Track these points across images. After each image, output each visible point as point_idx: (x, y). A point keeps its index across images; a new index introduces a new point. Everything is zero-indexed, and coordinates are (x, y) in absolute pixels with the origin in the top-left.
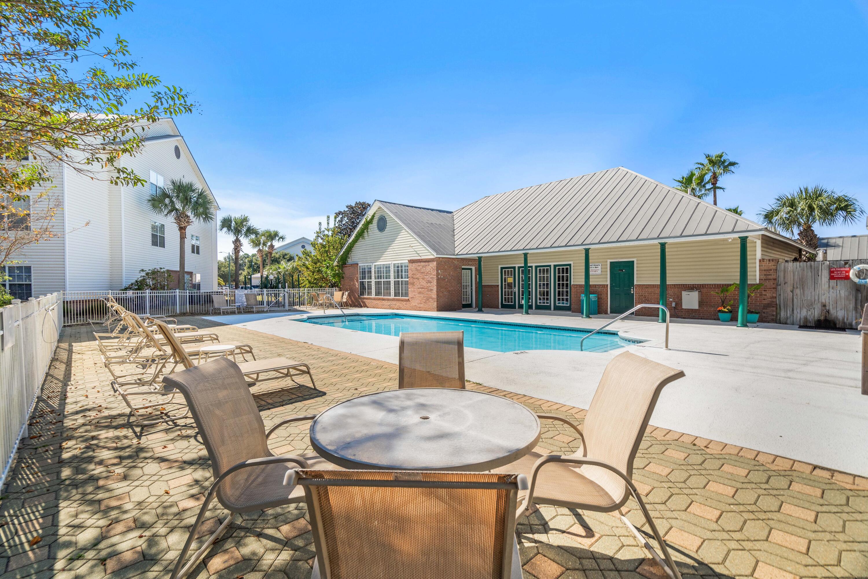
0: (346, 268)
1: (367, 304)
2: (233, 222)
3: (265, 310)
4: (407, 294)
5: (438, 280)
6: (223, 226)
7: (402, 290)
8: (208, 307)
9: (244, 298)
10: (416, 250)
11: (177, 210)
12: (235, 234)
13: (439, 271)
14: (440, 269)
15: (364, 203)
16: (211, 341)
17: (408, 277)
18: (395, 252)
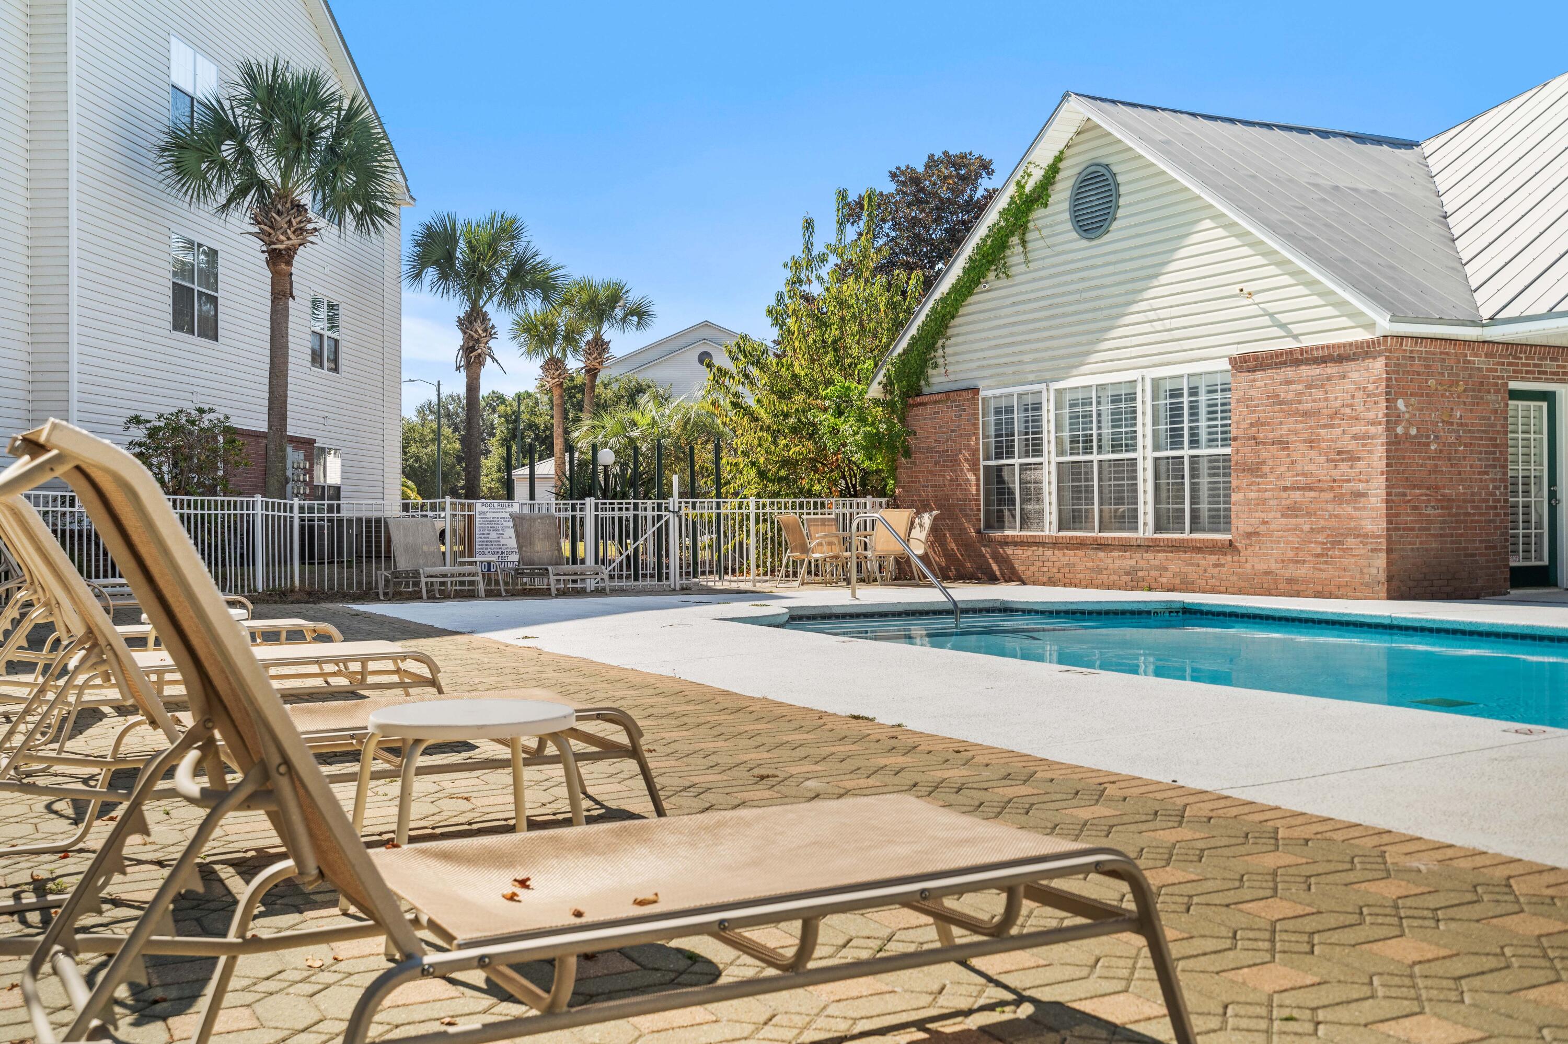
0: (921, 410)
1: (1020, 568)
2: (462, 244)
3: (590, 584)
4: (1220, 520)
5: (1394, 444)
6: (422, 262)
7: (1194, 499)
8: (369, 574)
9: (511, 532)
10: (1271, 307)
11: (262, 185)
12: (465, 289)
13: (1400, 404)
14: (1403, 395)
15: (963, 157)
16: (399, 691)
17: (1226, 441)
18: (1158, 326)
